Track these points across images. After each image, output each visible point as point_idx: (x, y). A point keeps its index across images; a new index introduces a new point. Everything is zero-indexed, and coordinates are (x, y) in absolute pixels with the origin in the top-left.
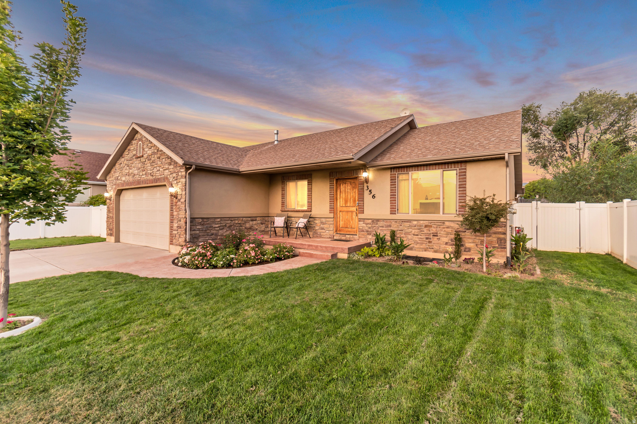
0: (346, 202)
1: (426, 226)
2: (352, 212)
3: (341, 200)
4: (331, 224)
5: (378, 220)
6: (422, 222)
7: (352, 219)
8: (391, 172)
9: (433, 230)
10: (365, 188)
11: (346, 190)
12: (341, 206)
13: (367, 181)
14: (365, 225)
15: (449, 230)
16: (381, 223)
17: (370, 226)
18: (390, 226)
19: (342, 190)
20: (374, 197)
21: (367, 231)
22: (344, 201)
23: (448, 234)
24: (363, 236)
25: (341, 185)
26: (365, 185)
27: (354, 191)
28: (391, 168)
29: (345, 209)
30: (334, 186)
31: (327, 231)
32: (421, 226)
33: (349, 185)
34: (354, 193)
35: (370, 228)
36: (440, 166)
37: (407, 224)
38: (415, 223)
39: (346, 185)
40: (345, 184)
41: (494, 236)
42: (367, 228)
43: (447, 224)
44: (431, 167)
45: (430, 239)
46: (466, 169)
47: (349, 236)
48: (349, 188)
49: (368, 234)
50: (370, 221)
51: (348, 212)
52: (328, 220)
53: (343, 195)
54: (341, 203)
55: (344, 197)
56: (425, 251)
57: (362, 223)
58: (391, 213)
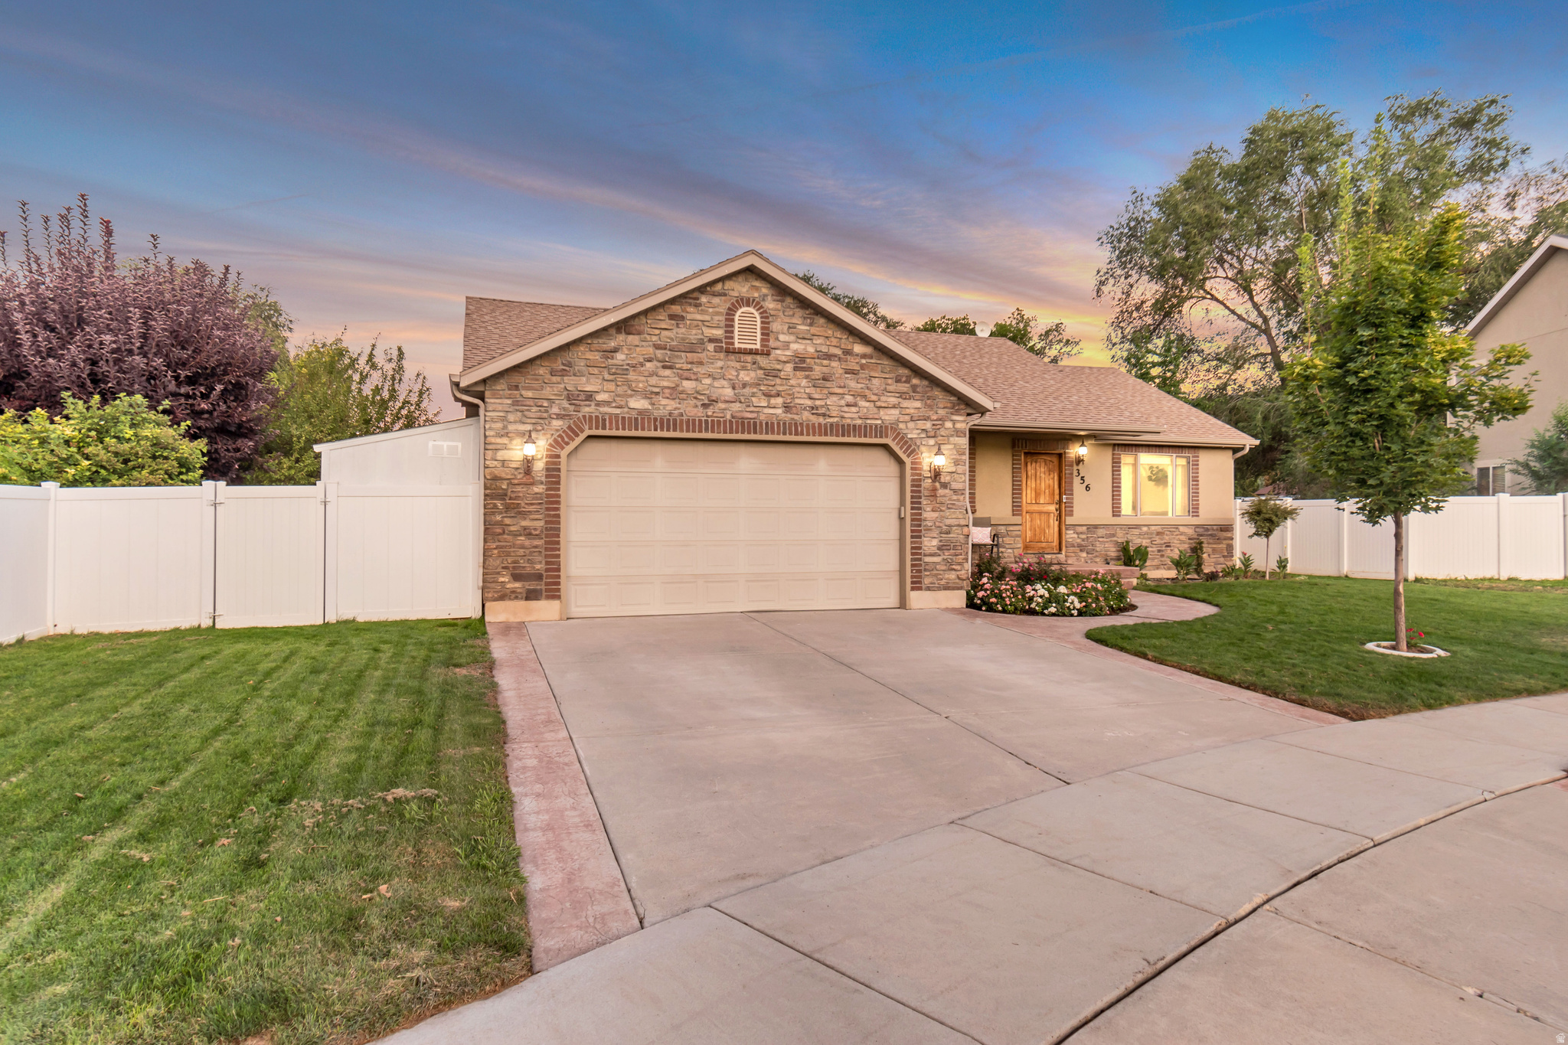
0: (1037, 495)
1: (1158, 534)
2: (1048, 513)
3: (1029, 491)
4: (1017, 536)
5: (1096, 527)
6: (1153, 528)
7: (1049, 527)
8: (1114, 450)
9: (1167, 538)
10: (1075, 473)
11: (1038, 473)
12: (1029, 501)
13: (1079, 461)
14: (1076, 536)
15: (1183, 538)
16: (1101, 532)
17: (1084, 536)
18: (1113, 535)
19: (1029, 473)
20: (1088, 488)
21: (1079, 546)
22: (1033, 493)
23: (1182, 542)
24: (1073, 555)
25: (1029, 464)
26: (1075, 468)
27: (1052, 476)
28: (1114, 445)
29: (1036, 508)
30: (1020, 464)
31: (1010, 551)
32: (1152, 534)
33: (1043, 464)
34: (1051, 482)
35: (1083, 540)
36: (1174, 450)
37: (1136, 532)
38: (1145, 529)
39: (1038, 464)
40: (1036, 462)
41: (1224, 542)
42: (1079, 541)
43: (1182, 529)
44: (1164, 449)
45: (1163, 551)
46: (1198, 457)
47: (1049, 556)
48: (1043, 470)
49: (1081, 551)
50: (1085, 528)
51: (1040, 513)
52: (1011, 528)
53: (1032, 484)
54: (1029, 496)
55: (1033, 486)
56: (1158, 569)
57: (1072, 532)
58: (1113, 516)
